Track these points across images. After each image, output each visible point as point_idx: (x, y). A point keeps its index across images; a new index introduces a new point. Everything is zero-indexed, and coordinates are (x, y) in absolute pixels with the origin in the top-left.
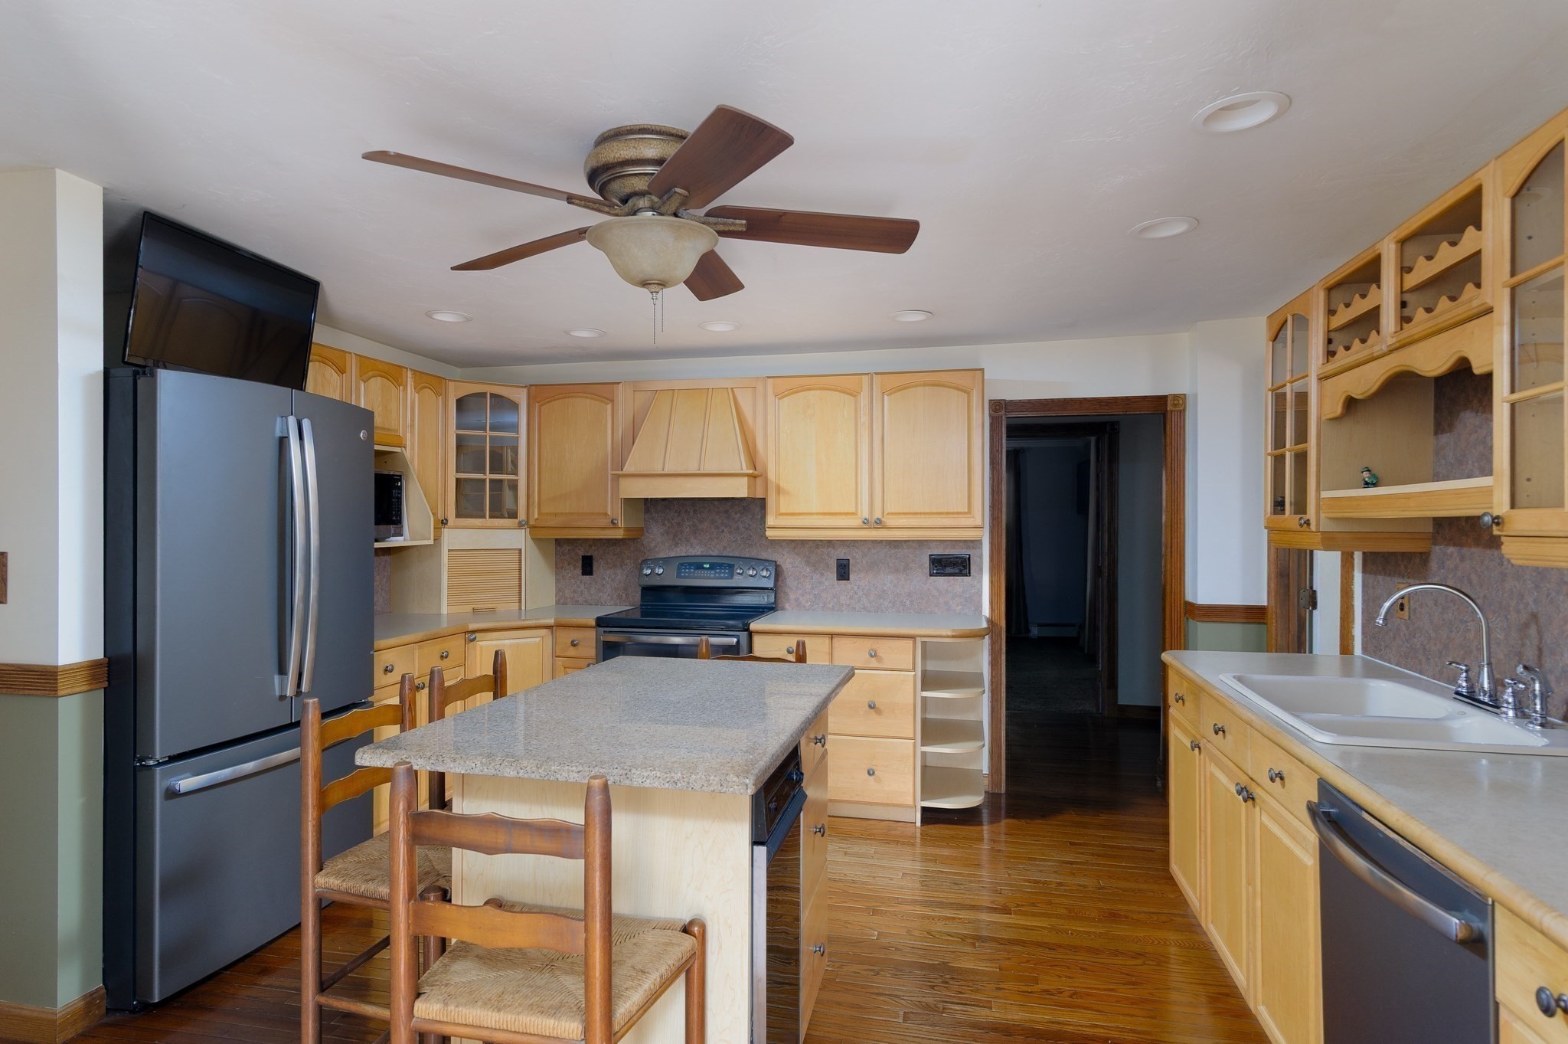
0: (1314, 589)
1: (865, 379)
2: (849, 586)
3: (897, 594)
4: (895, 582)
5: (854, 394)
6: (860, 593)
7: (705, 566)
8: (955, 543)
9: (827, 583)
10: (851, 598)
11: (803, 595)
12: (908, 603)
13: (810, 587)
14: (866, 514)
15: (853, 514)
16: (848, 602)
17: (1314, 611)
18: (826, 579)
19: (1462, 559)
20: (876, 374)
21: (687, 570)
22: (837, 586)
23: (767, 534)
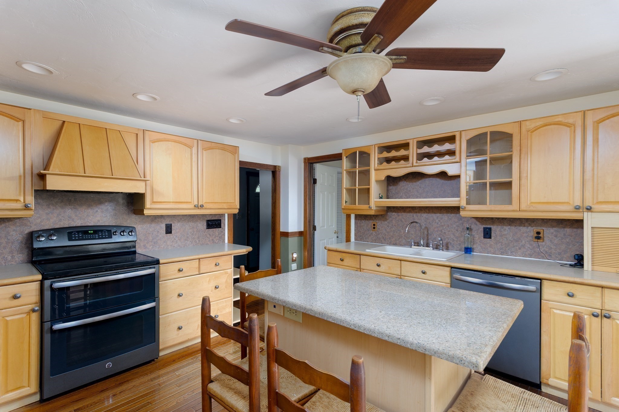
0: (315, 225)
1: (196, 141)
2: (172, 236)
3: (193, 238)
4: (192, 232)
5: (191, 147)
6: (177, 239)
7: (90, 232)
8: (215, 215)
9: (160, 236)
10: (172, 242)
11: (148, 243)
12: (198, 241)
13: (152, 238)
14: (196, 203)
15: (190, 202)
16: (171, 244)
17: (315, 232)
18: (160, 234)
19: (398, 216)
20: (200, 140)
21: (77, 236)
22: (166, 237)
23: (144, 212)
